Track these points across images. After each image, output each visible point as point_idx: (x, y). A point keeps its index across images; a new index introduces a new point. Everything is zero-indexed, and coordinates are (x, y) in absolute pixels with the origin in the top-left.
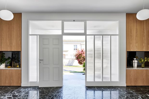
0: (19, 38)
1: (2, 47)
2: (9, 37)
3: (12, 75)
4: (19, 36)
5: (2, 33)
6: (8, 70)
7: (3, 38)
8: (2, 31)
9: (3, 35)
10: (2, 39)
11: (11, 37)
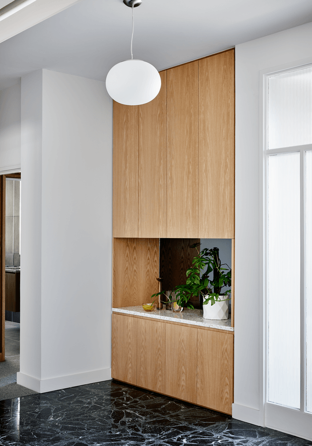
0: (225, 172)
1: (168, 221)
2: (189, 172)
3: (199, 354)
4: (226, 166)
5: (168, 155)
6: (186, 325)
7: (171, 178)
8: (168, 150)
9: (171, 166)
10: (169, 182)
11: (197, 170)
